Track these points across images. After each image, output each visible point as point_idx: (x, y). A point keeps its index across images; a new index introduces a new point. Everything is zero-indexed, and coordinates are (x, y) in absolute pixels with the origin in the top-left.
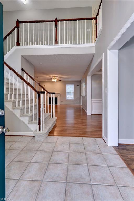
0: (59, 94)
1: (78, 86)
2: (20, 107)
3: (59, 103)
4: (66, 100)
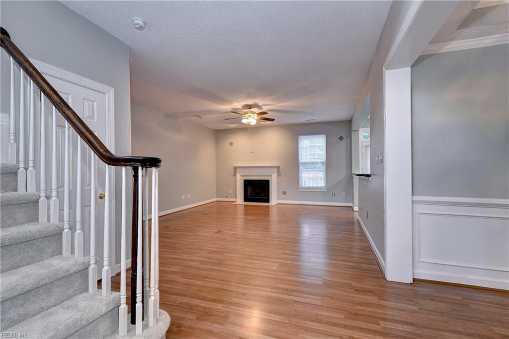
0: (276, 170)
1: (341, 138)
3: (275, 199)
4: (299, 190)
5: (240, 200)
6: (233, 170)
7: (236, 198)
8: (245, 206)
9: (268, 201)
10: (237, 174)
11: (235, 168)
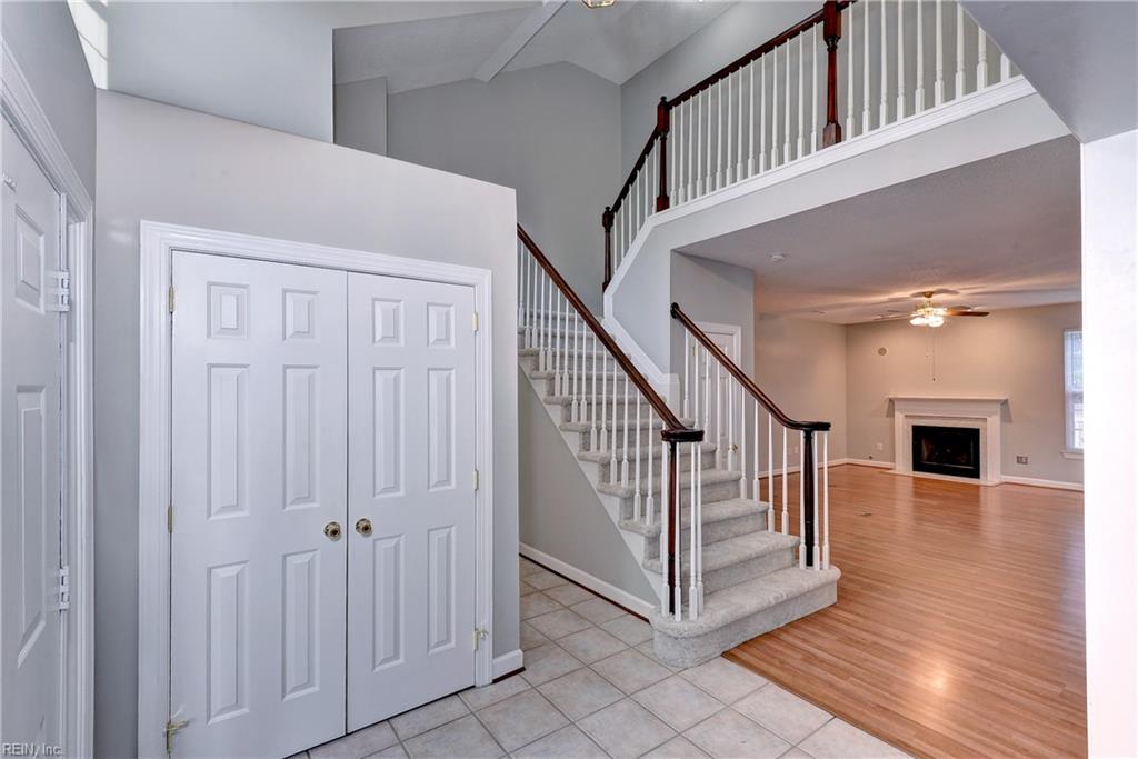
0: (998, 408)
2: (612, 483)
3: (993, 470)
4: (1066, 456)
5: (903, 464)
6: (887, 405)
7: (893, 460)
8: (915, 478)
9: (975, 474)
10: (896, 413)
11: (891, 401)
